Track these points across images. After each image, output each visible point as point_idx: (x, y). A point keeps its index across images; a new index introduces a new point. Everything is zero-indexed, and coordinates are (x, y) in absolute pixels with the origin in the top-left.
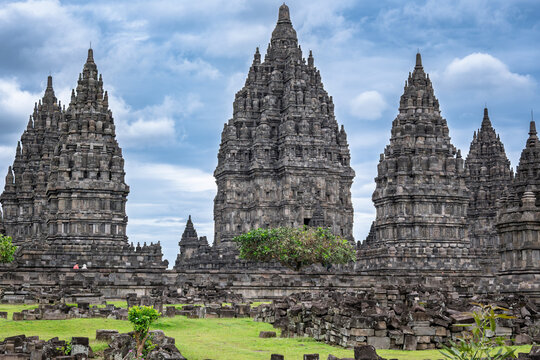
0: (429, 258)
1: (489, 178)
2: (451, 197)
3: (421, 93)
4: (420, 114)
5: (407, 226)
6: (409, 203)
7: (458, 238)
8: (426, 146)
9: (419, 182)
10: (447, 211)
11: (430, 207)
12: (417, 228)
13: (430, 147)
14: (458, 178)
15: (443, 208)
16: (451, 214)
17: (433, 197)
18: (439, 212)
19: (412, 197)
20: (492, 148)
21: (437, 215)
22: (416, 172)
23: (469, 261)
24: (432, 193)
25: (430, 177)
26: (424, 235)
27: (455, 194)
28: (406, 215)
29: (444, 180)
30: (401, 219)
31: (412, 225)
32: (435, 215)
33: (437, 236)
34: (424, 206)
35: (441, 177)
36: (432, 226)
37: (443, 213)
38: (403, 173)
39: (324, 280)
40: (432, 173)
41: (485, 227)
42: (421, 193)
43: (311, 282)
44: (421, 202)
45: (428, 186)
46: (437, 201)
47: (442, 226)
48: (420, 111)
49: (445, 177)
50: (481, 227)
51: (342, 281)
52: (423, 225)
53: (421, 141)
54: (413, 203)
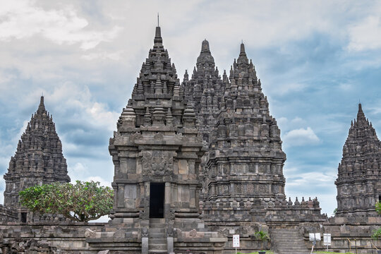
0: (235, 211)
1: (363, 154)
2: (263, 158)
3: (242, 74)
4: (240, 91)
5: (224, 184)
6: (226, 164)
7: (271, 193)
8: (243, 116)
9: (234, 145)
10: (260, 170)
11: (244, 167)
12: (232, 185)
13: (245, 117)
14: (270, 142)
15: (257, 167)
16: (265, 172)
17: (246, 158)
18: (253, 171)
19: (228, 159)
20: (365, 132)
21: (251, 174)
22: (231, 138)
23: (275, 213)
24: (246, 155)
25: (244, 141)
26: (239, 191)
27: (267, 155)
28: (223, 174)
29: (258, 144)
30: (218, 178)
31: (228, 183)
32: (248, 174)
33: (251, 192)
34: (238, 166)
35: (255, 141)
36: (246, 183)
37: (257, 172)
38: (221, 139)
39: (45, 230)
40: (246, 138)
41: (360, 191)
42: (235, 155)
43: (31, 233)
44: (235, 163)
45: (242, 149)
46: (251, 162)
47: (255, 183)
48: (240, 88)
49: (259, 141)
50: (357, 190)
51: (65, 231)
52: (237, 183)
53: (239, 112)
54: (230, 164)
